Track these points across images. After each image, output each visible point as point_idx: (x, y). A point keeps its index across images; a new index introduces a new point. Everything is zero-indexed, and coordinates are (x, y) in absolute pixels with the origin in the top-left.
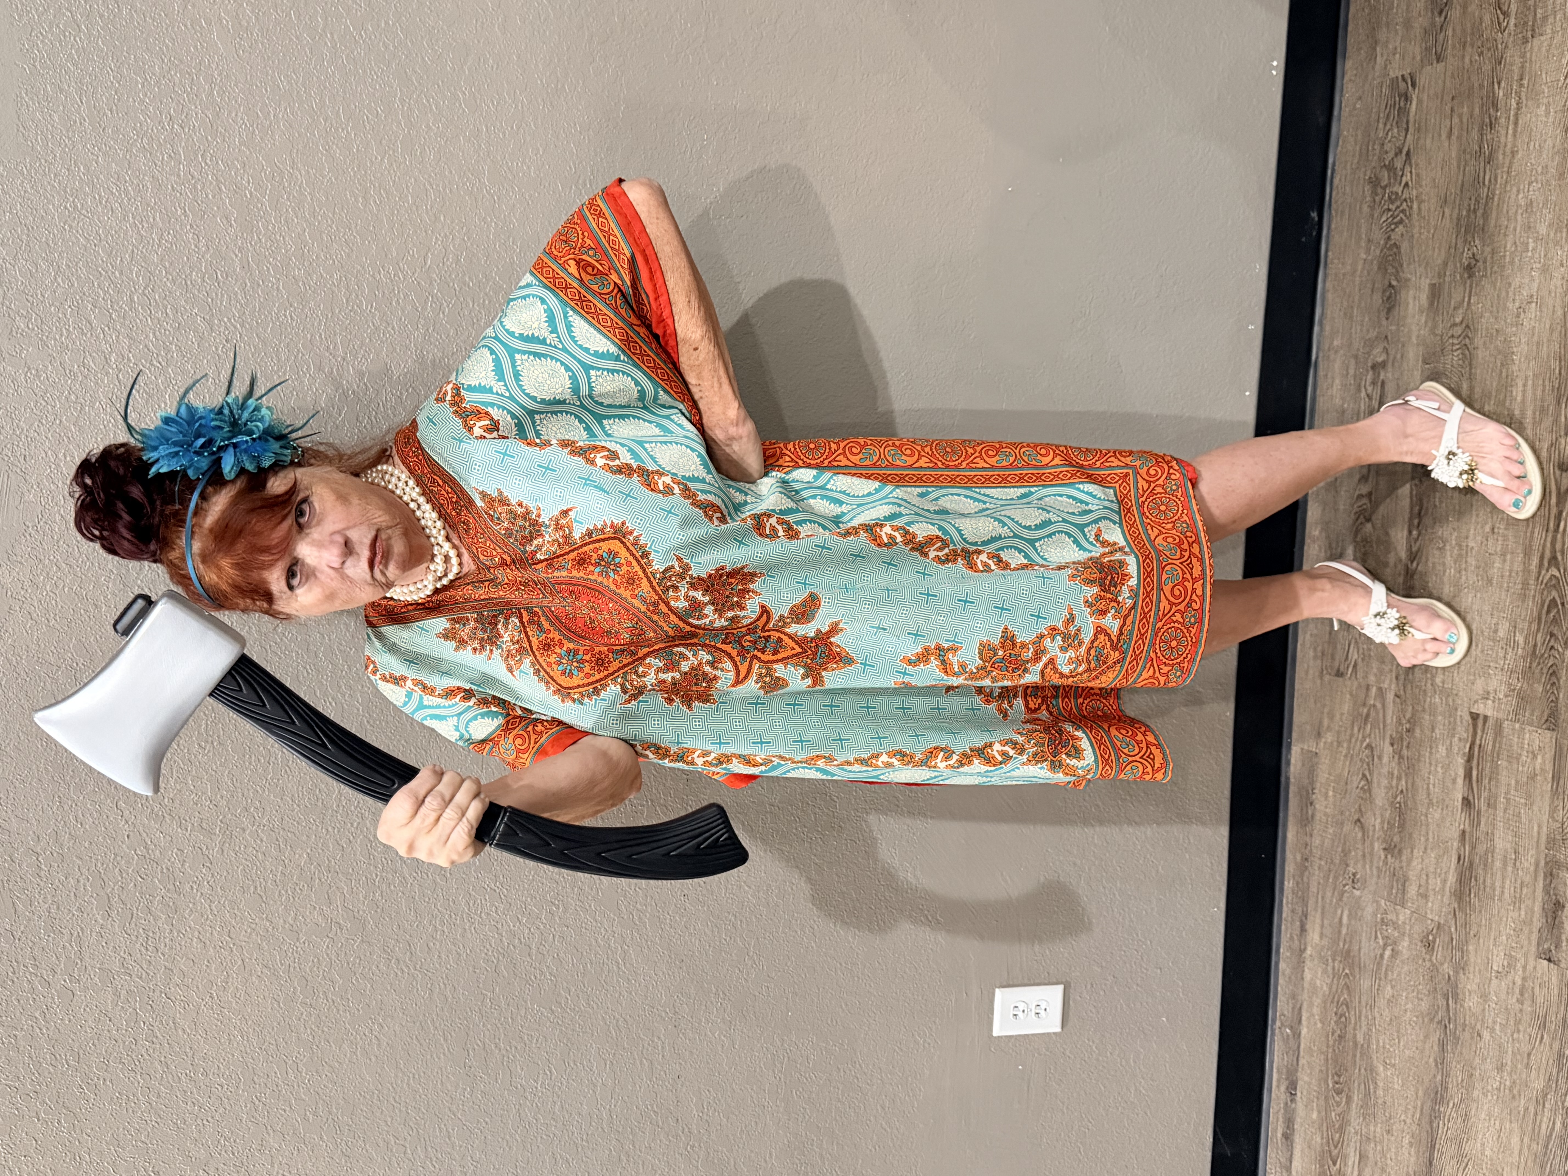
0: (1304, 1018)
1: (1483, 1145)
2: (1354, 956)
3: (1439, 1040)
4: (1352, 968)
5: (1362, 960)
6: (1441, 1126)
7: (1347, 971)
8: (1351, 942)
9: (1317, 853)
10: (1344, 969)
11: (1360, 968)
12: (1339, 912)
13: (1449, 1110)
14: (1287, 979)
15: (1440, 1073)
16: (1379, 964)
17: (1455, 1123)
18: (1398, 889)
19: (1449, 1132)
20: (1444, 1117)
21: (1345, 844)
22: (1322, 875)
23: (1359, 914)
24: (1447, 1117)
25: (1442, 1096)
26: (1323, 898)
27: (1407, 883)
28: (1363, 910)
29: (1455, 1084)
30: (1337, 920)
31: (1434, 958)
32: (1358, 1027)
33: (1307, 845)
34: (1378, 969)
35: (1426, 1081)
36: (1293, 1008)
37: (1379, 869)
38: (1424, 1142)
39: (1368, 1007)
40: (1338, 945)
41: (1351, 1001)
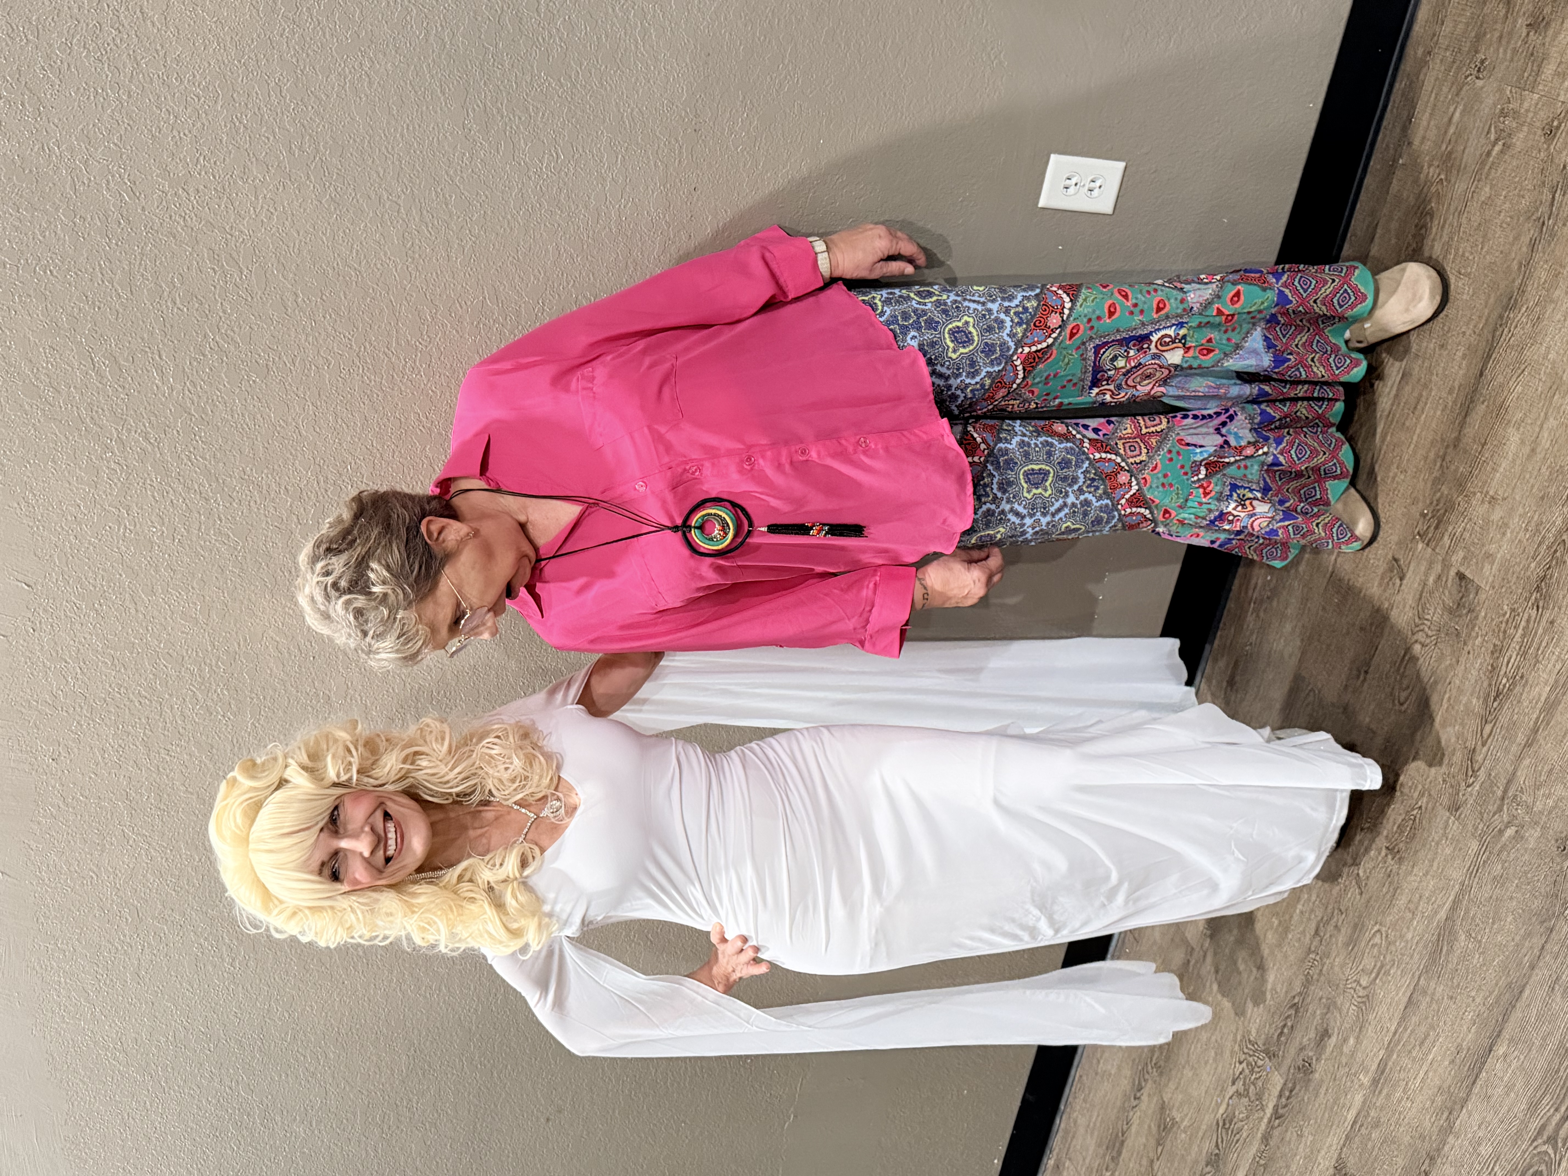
0: (1377, 235)
1: (1548, 348)
2: (1455, 158)
3: (1531, 239)
4: (1448, 171)
5: (1464, 160)
6: (1505, 332)
7: (1443, 177)
8: (1456, 142)
9: (1443, 42)
10: (1439, 174)
11: (1458, 172)
12: (1452, 109)
13: (1520, 315)
14: (1369, 195)
15: (1521, 277)
16: (1483, 163)
17: (1523, 328)
18: (1532, 70)
19: (1513, 339)
20: (1511, 324)
21: (1481, 25)
22: (1443, 68)
23: (1476, 108)
24: (1514, 324)
25: (1516, 300)
26: (1437, 94)
27: (1545, 62)
28: (1481, 103)
29: (1535, 286)
30: (1446, 120)
31: (1552, 147)
32: (1438, 237)
33: (1434, 35)
34: (1481, 169)
35: (1502, 286)
36: (1368, 226)
37: (1515, 51)
38: (1480, 353)
39: (1456, 214)
40: (1440, 147)
41: (1438, 209)
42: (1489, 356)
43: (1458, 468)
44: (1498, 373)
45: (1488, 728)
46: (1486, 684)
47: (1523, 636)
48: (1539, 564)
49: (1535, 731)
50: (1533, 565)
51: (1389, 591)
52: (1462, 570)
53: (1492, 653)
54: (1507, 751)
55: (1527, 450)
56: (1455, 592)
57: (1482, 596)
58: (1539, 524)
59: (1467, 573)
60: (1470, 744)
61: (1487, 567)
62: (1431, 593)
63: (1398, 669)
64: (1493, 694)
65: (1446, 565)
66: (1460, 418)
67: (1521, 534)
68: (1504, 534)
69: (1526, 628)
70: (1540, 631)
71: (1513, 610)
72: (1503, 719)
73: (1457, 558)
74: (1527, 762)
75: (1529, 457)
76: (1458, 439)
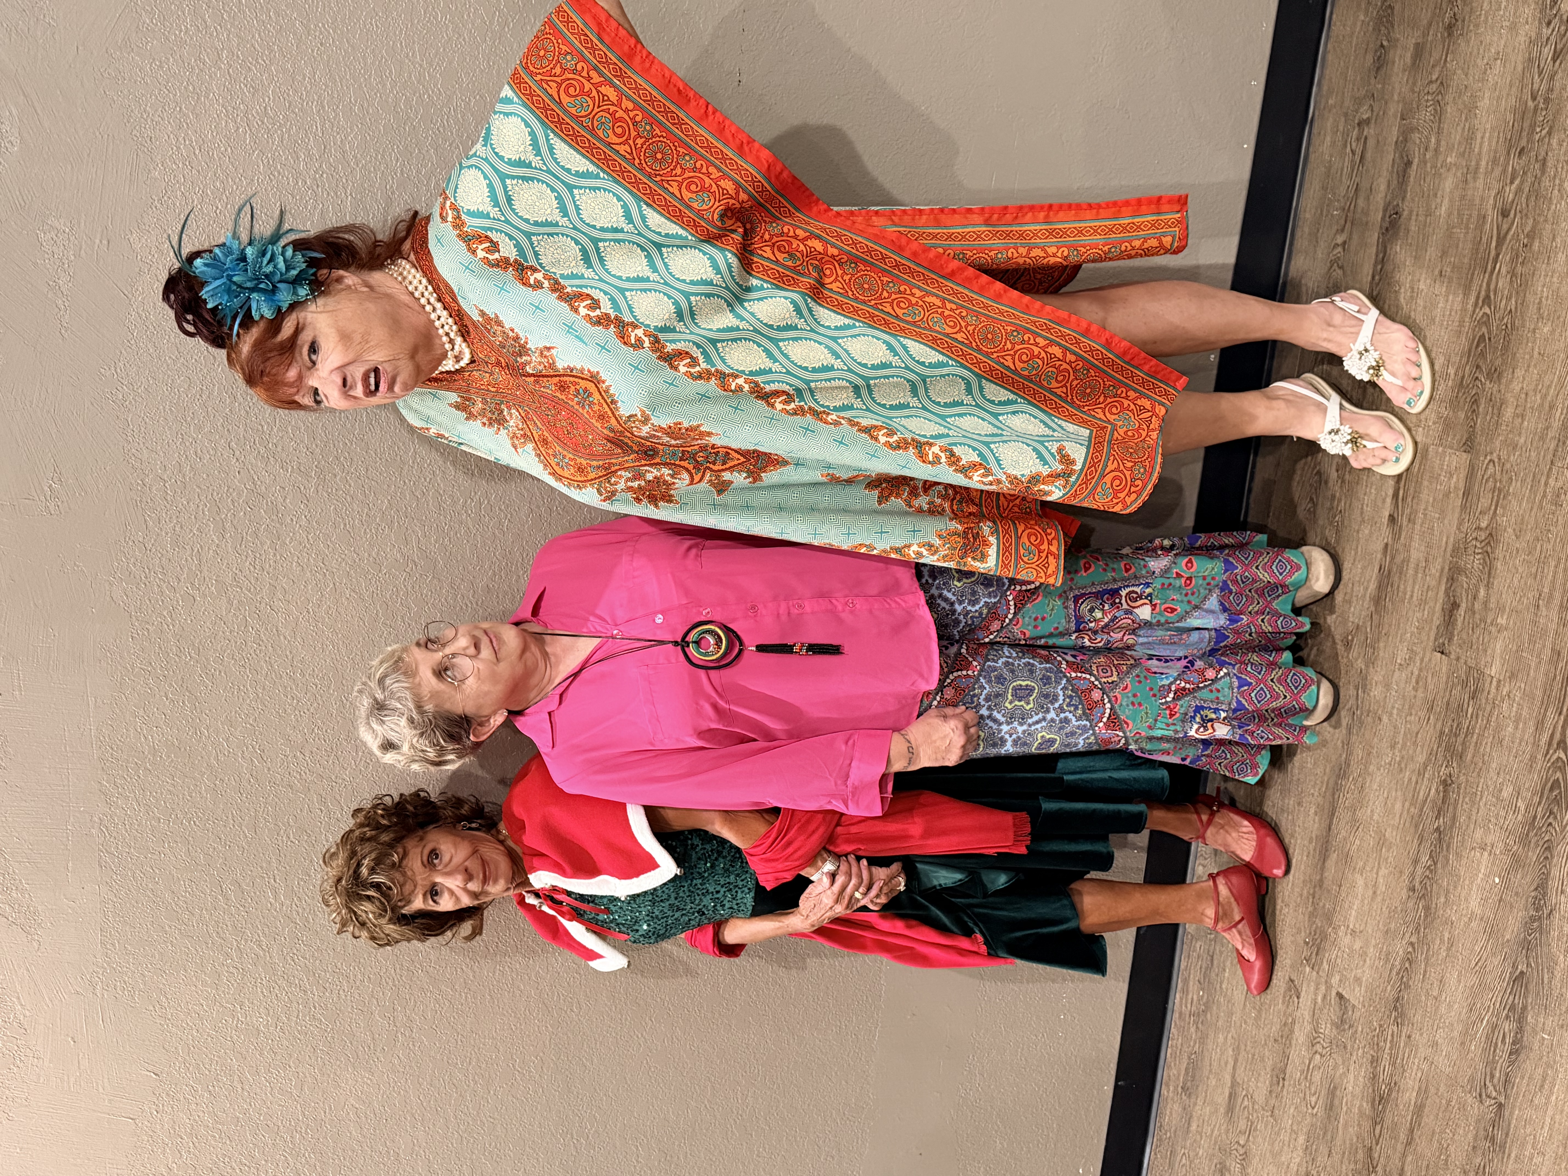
6: (1341, 796)
13: (1349, 783)
17: (1353, 794)
19: (1347, 802)
20: (1344, 790)
24: (1346, 790)
25: (1345, 772)
29: (1356, 761)
35: (1333, 760)
38: (1326, 811)
42: (1333, 814)
43: (1324, 905)
44: (1342, 828)
45: (1378, 1128)
46: (1370, 1090)
47: (1391, 1049)
48: (1393, 986)
49: (1411, 1131)
50: (1389, 988)
51: (1291, 1008)
52: (1340, 990)
53: (1372, 1063)
54: (1395, 1149)
55: (1370, 893)
56: (1337, 1009)
57: (1357, 1014)
58: (1389, 953)
59: (1344, 993)
60: (1368, 1143)
61: (1357, 989)
62: (1321, 1010)
63: (1306, 1078)
64: (1377, 1099)
65: (1329, 987)
66: (1320, 863)
67: (1377, 962)
68: (1365, 961)
69: (1392, 1041)
70: (1402, 1045)
71: (1381, 1026)
72: (1388, 1122)
73: (1335, 980)
74: (1409, 1158)
75: (1373, 899)
76: (1321, 881)
